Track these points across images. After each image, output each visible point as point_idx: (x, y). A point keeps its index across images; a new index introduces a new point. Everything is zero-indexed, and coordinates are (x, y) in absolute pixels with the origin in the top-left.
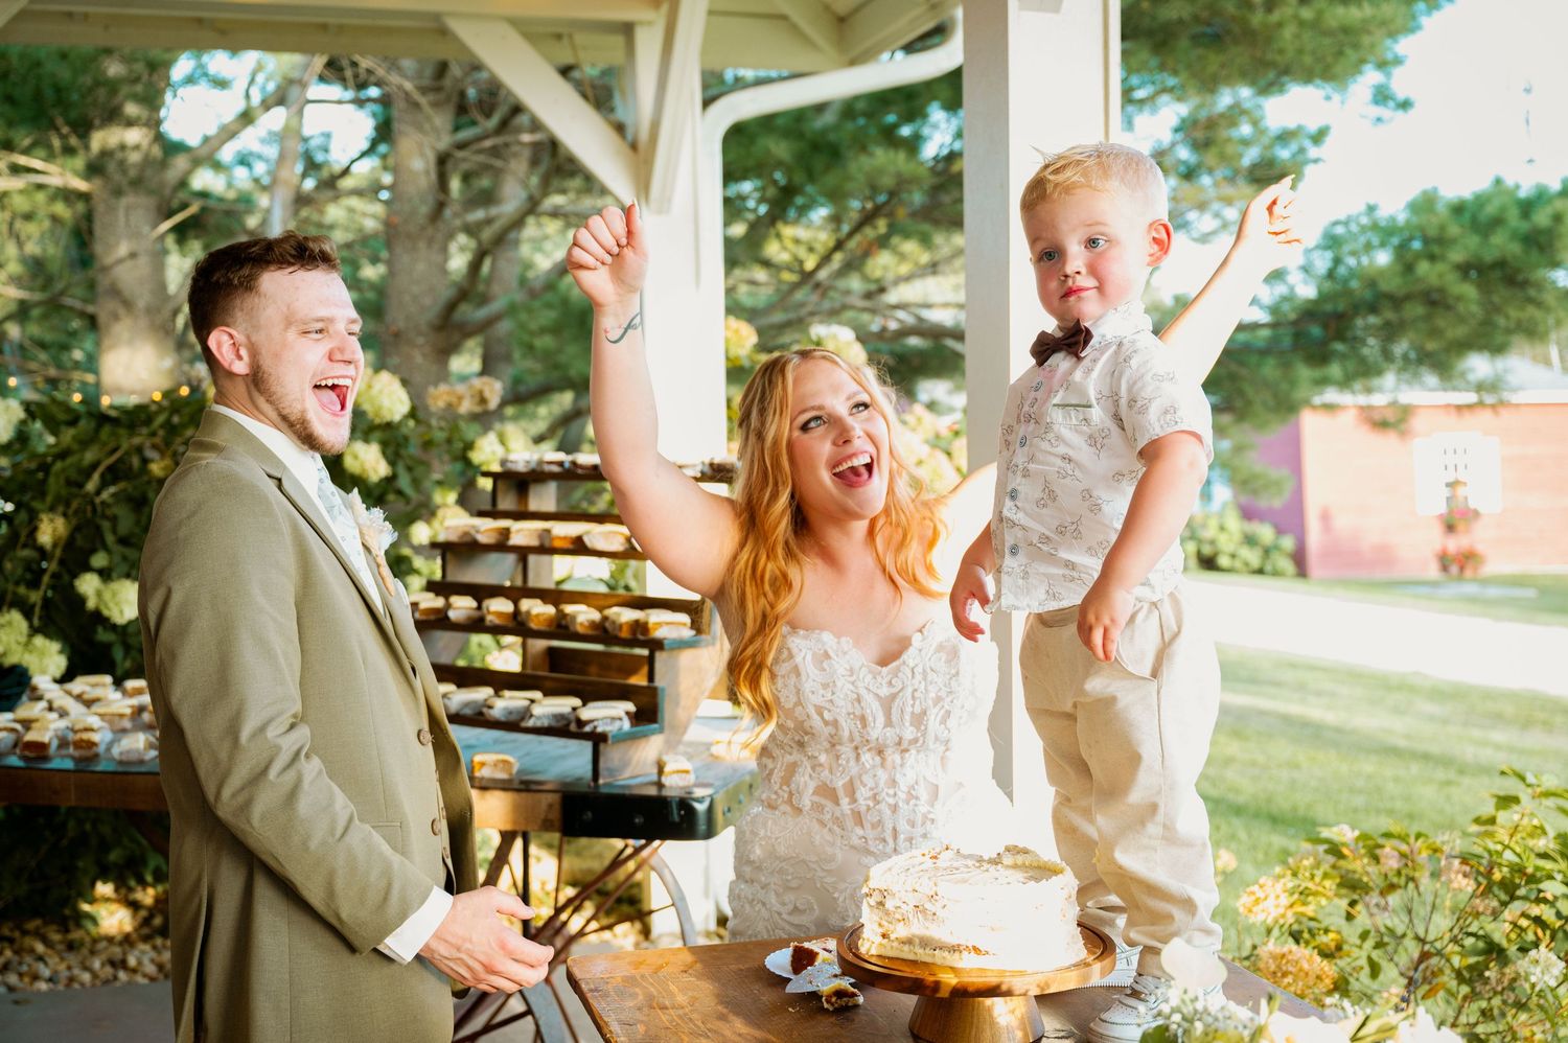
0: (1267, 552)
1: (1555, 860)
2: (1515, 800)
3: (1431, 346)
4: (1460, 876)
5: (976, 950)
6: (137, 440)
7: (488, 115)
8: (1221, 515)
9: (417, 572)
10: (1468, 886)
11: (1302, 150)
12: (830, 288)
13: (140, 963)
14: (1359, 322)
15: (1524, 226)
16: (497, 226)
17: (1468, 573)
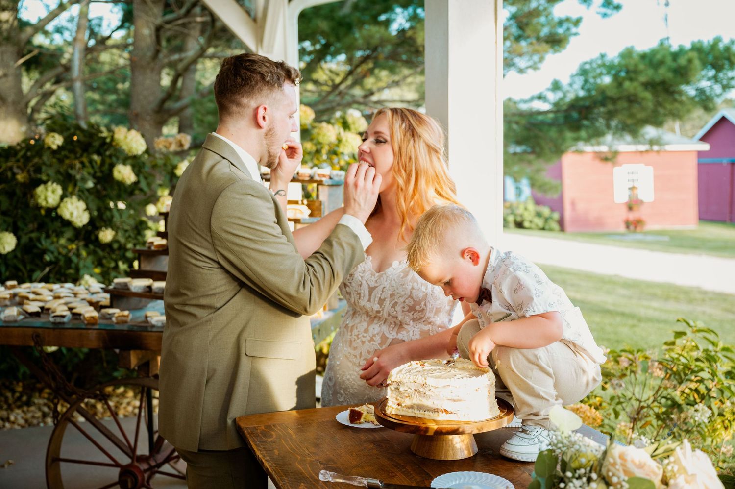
0: (546, 220)
1: (703, 362)
2: (684, 334)
3: (629, 121)
4: (658, 370)
5: (446, 411)
6: (9, 164)
7: (180, 7)
8: (525, 203)
9: (150, 228)
10: (662, 374)
11: (568, 29)
12: (346, 94)
13: (16, 419)
14: (596, 111)
15: (674, 65)
16: (185, 62)
17: (638, 229)
